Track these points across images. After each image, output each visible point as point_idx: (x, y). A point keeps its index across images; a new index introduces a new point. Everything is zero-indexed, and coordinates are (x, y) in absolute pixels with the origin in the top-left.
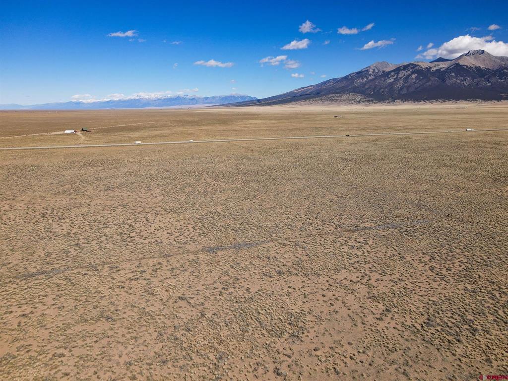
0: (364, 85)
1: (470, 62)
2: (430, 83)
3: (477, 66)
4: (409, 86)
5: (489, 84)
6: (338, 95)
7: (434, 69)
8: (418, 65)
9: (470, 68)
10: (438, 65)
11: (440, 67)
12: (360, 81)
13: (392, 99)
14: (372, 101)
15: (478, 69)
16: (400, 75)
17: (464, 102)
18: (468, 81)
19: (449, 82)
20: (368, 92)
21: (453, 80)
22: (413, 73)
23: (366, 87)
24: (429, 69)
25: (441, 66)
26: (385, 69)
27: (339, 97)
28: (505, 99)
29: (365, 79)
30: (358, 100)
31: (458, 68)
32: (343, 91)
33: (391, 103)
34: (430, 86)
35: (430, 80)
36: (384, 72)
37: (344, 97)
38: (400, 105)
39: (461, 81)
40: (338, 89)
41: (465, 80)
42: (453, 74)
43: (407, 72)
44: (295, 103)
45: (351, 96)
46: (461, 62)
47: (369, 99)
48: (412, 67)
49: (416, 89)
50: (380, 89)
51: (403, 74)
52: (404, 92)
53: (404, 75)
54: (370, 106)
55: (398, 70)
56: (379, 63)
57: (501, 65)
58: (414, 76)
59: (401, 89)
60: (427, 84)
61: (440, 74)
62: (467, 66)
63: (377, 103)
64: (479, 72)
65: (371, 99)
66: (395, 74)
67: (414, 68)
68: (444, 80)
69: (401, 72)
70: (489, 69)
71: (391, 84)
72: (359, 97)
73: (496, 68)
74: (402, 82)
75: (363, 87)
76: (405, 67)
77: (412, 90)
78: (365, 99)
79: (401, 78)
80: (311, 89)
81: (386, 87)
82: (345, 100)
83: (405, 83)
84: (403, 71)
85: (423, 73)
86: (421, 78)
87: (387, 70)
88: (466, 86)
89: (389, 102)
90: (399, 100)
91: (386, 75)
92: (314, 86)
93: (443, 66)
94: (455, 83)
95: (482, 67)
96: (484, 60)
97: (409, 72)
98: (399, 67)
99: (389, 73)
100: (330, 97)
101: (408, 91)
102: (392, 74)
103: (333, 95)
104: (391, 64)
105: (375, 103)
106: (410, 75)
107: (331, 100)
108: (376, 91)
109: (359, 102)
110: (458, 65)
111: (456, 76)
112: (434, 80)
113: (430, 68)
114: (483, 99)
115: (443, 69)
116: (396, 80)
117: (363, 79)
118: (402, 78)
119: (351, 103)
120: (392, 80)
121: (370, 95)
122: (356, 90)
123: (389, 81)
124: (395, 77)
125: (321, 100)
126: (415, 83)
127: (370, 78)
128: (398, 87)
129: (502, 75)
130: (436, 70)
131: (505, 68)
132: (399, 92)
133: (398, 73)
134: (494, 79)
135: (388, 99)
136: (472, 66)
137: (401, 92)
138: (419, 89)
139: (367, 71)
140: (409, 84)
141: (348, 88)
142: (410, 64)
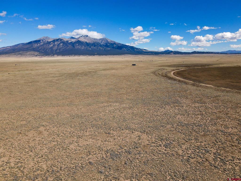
0: (38, 47)
1: (82, 39)
2: (68, 48)
3: (86, 41)
5: (91, 49)
6: (25, 52)
7: (70, 42)
8: (63, 40)
9: (83, 42)
10: (71, 40)
12: (36, 45)
13: (52, 55)
14: (43, 55)
15: (86, 42)
18: (83, 48)
20: (41, 51)
21: (77, 47)
24: (67, 41)
26: (48, 40)
28: (96, 55)
29: (39, 45)
32: (27, 50)
33: (52, 57)
34: (68, 49)
35: (68, 47)
36: (48, 41)
37: (28, 53)
38: (57, 57)
39: (81, 47)
40: (25, 49)
42: (77, 44)
43: (58, 42)
45: (32, 52)
46: (80, 40)
47: (42, 54)
50: (47, 50)
52: (58, 51)
53: (57, 44)
54: (42, 57)
55: (54, 41)
56: (45, 37)
57: (94, 42)
58: (61, 44)
59: (57, 50)
60: (67, 48)
61: (73, 44)
63: (46, 56)
64: (87, 44)
65: (43, 54)
66: (53, 43)
67: (61, 41)
68: (74, 47)
69: (55, 42)
70: (90, 43)
72: (36, 53)
73: (92, 43)
74: (56, 47)
76: (57, 40)
77: (61, 50)
78: (39, 54)
81: (50, 49)
82: (29, 55)
83: (58, 47)
84: (56, 42)
85: (66, 43)
86: (65, 45)
87: (49, 41)
88: (83, 50)
89: (51, 56)
90: (56, 55)
91: (49, 43)
92: (10, 47)
93: (73, 40)
96: (88, 39)
99: (50, 42)
101: (60, 51)
102: (51, 43)
103: (22, 52)
106: (60, 44)
107: (21, 54)
108: (45, 50)
109: (37, 56)
110: (79, 41)
111: (78, 45)
112: (70, 46)
113: (68, 41)
114: (89, 55)
115: (73, 42)
116: (54, 45)
117: (37, 44)
118: (56, 45)
119: (32, 56)
120: (52, 46)
121: (42, 52)
122: (34, 50)
123: (51, 46)
124: (53, 44)
125: (15, 54)
126: (62, 47)
127: (41, 44)
128: (55, 49)
129: (95, 46)
130: (71, 42)
131: (96, 43)
132: (56, 51)
133: (54, 43)
134: (92, 47)
135: (51, 55)
136: (84, 41)
137: (57, 51)
138: (64, 50)
139: (39, 40)
140: (60, 48)
141: (30, 49)
142: (59, 39)
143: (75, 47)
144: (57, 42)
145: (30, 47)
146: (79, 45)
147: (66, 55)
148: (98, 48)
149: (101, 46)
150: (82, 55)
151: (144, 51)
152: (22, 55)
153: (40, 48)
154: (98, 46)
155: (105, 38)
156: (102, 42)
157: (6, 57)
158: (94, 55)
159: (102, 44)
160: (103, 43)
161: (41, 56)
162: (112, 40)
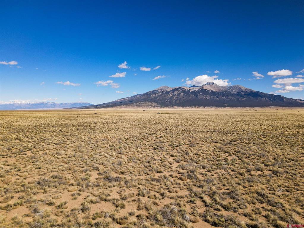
1: (208, 88)
4: (180, 99)
5: (218, 99)
6: (142, 103)
7: (192, 91)
8: (184, 88)
11: (194, 90)
12: (154, 95)
13: (171, 106)
14: (161, 106)
15: (212, 91)
16: (175, 93)
17: (208, 107)
20: (159, 101)
21: (201, 96)
22: (181, 92)
23: (158, 99)
26: (167, 90)
27: (143, 103)
28: (227, 106)
29: (157, 95)
30: (154, 106)
31: (203, 91)
32: (145, 100)
33: (172, 108)
35: (190, 96)
36: (166, 91)
37: (146, 104)
39: (205, 97)
40: (142, 99)
41: (207, 97)
42: (201, 94)
43: (178, 91)
44: (117, 107)
45: (150, 103)
46: (204, 88)
50: (165, 100)
52: (178, 102)
53: (177, 93)
55: (174, 90)
56: (164, 87)
57: (222, 90)
58: (182, 94)
59: (176, 100)
60: (189, 98)
61: (195, 93)
62: (207, 90)
63: (164, 107)
64: (213, 93)
66: (173, 92)
67: (182, 90)
68: (197, 96)
69: (175, 92)
70: (217, 92)
72: (154, 104)
73: (220, 91)
74: (176, 96)
75: (156, 99)
76: (177, 89)
77: (182, 101)
78: (157, 105)
79: (175, 94)
82: (146, 106)
83: (178, 97)
84: (176, 91)
85: (187, 93)
86: (186, 95)
87: (168, 90)
88: (208, 100)
90: (176, 106)
91: (168, 93)
92: (128, 98)
93: (196, 89)
94: (202, 98)
95: (214, 91)
96: (214, 87)
99: (170, 91)
101: (180, 101)
102: (171, 92)
104: (170, 87)
106: (180, 93)
108: (163, 101)
109: (154, 107)
112: (192, 96)
113: (190, 90)
114: (217, 107)
115: (196, 91)
116: (173, 95)
117: (155, 95)
119: (150, 107)
120: (171, 96)
121: (160, 103)
122: (152, 100)
124: (172, 94)
125: (133, 105)
126: (183, 97)
127: (159, 94)
128: (175, 99)
129: (223, 95)
131: (225, 92)
132: (175, 102)
133: (174, 92)
134: (220, 97)
136: (210, 90)
138: (185, 100)
139: (157, 90)
140: (180, 98)
141: (148, 99)
142: (179, 88)
143: (199, 97)
145: (147, 98)
146: (203, 94)
147: (188, 106)
148: (228, 98)
149: (232, 95)
150: (208, 106)
151: (300, 101)
152: (140, 105)
153: (158, 98)
154: (228, 96)
155: (237, 86)
156: (233, 91)
157: (124, 108)
158: (224, 106)
159: (232, 93)
160: (235, 92)
161: (159, 107)
162: (246, 88)
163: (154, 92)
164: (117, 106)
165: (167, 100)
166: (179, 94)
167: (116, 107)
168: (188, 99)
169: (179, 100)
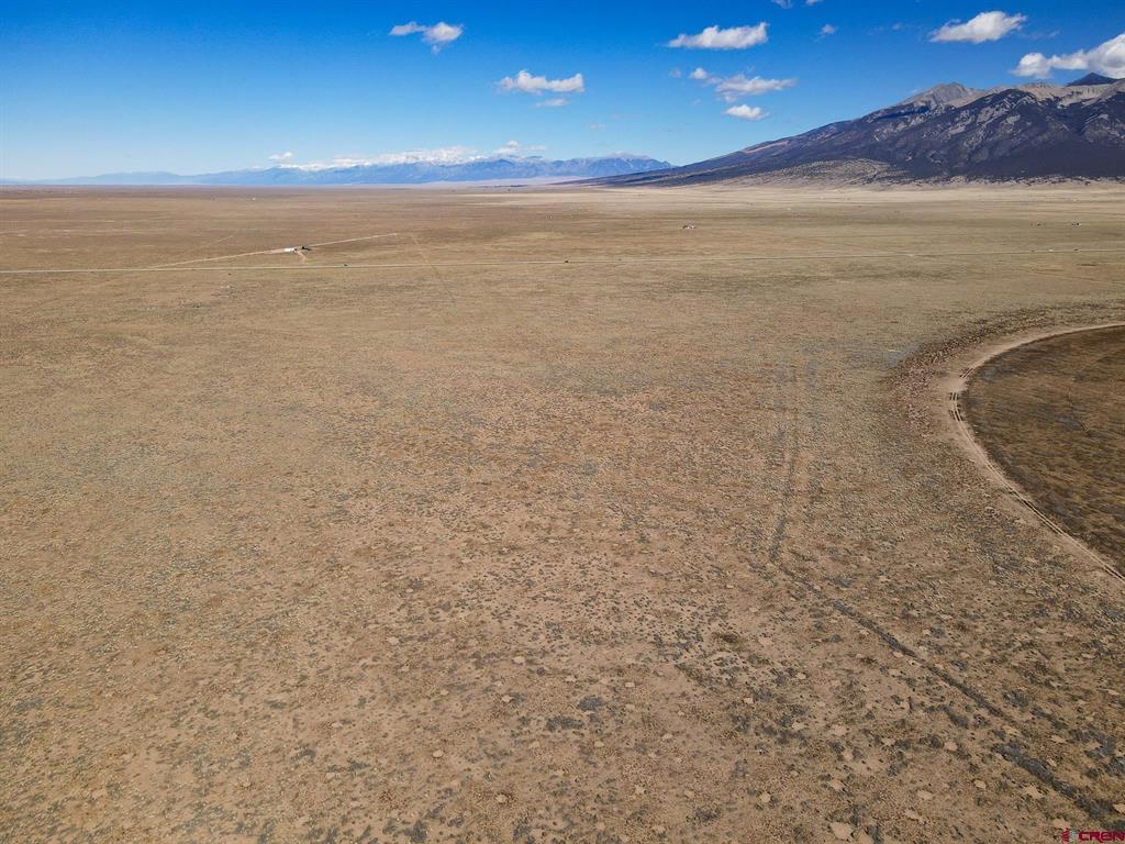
0: (894, 139)
2: (1046, 137)
4: (997, 144)
6: (832, 162)
7: (1066, 103)
8: (1028, 94)
10: (1078, 93)
11: (1081, 97)
12: (888, 130)
13: (945, 174)
14: (899, 180)
16: (983, 117)
17: (1105, 182)
19: (1091, 133)
20: (901, 156)
21: (1103, 130)
22: (1010, 113)
23: (898, 145)
24: (1051, 103)
25: (1086, 95)
26: (952, 103)
27: (829, 167)
29: (901, 126)
30: (870, 175)
31: (1119, 101)
32: (845, 153)
33: (941, 184)
34: (1044, 143)
35: (1045, 129)
36: (948, 108)
37: (841, 170)
39: (1122, 131)
40: (836, 148)
42: (1105, 116)
43: (997, 110)
44: (731, 181)
45: (857, 165)
47: (893, 174)
48: (1013, 98)
49: (1012, 149)
50: (928, 150)
51: (988, 115)
52: (984, 156)
53: (991, 118)
54: (892, 189)
55: (978, 105)
56: (943, 87)
58: (1011, 120)
59: (978, 150)
60: (1040, 138)
61: (1079, 115)
63: (909, 182)
65: (901, 172)
66: (971, 114)
67: (1015, 100)
68: (1080, 131)
69: (984, 111)
71: (958, 137)
72: (877, 167)
74: (981, 133)
75: (890, 145)
76: (997, 99)
77: (1001, 151)
78: (886, 174)
79: (981, 124)
80: (784, 146)
81: (944, 145)
82: (841, 176)
83: (989, 136)
84: (988, 109)
85: (1037, 113)
86: (1029, 124)
87: (958, 103)
89: (937, 182)
90: (961, 178)
91: (951, 115)
92: (791, 140)
93: (1090, 94)
94: (1106, 138)
97: (1002, 111)
98: (983, 99)
99: (958, 111)
100: (814, 168)
101: (991, 154)
102: (964, 114)
103: (821, 163)
104: (972, 89)
105: (905, 183)
106: (1004, 117)
107: (812, 175)
108: (918, 154)
109: (870, 181)
111: (1111, 121)
112: (1059, 128)
113: (1058, 99)
115: (1087, 104)
116: (970, 128)
117: (896, 125)
118: (984, 126)
119: (851, 183)
120: (961, 129)
121: (903, 164)
122: (873, 153)
123: (954, 132)
124: (970, 120)
125: (791, 174)
126: (1011, 136)
128: (971, 147)
130: (1071, 105)
132: (970, 156)
133: (976, 114)
135: (939, 173)
137: (974, 158)
138: (1017, 150)
139: (912, 104)
140: (996, 138)
141: (857, 147)
142: (1009, 91)
143: (1087, 134)
144: (991, 110)
145: (857, 142)
146: (1112, 118)
147: (1017, 177)
150: (1106, 175)
152: (816, 175)
153: (901, 142)
157: (752, 185)
161: (887, 182)
163: (892, 115)
164: (733, 177)
165: (938, 150)
166: (996, 123)
167: (726, 181)
168: (1033, 142)
169: (991, 150)
